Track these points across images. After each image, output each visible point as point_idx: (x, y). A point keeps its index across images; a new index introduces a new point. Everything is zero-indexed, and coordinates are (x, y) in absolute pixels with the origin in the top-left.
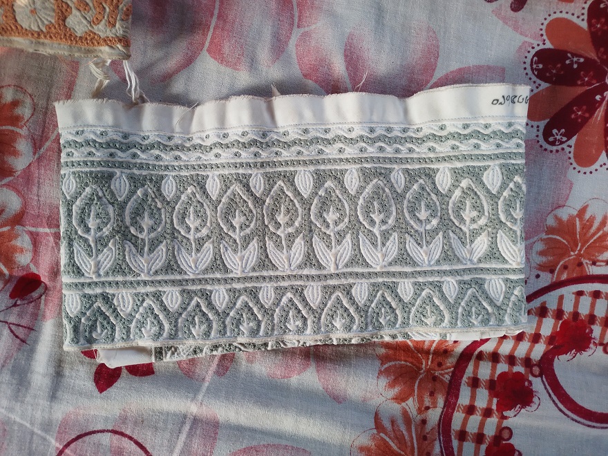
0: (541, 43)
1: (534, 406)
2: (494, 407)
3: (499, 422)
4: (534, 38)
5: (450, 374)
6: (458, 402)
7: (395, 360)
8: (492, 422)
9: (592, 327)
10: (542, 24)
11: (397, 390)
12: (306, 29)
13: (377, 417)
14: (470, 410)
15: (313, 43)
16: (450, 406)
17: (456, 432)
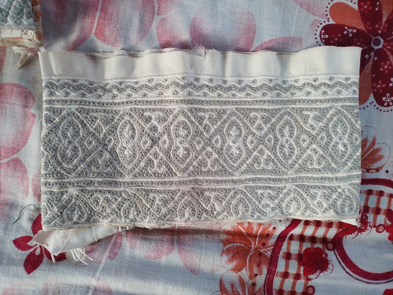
0: (326, 20)
1: (329, 271)
2: (302, 273)
3: (305, 282)
4: (322, 17)
5: (271, 251)
6: (277, 271)
7: (234, 242)
8: (301, 283)
9: (367, 214)
10: (327, 7)
11: (234, 263)
12: (164, 16)
13: (221, 283)
14: (285, 275)
15: (168, 26)
16: (271, 273)
17: (276, 290)
